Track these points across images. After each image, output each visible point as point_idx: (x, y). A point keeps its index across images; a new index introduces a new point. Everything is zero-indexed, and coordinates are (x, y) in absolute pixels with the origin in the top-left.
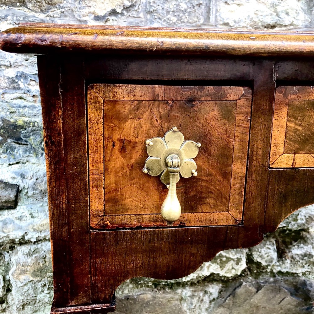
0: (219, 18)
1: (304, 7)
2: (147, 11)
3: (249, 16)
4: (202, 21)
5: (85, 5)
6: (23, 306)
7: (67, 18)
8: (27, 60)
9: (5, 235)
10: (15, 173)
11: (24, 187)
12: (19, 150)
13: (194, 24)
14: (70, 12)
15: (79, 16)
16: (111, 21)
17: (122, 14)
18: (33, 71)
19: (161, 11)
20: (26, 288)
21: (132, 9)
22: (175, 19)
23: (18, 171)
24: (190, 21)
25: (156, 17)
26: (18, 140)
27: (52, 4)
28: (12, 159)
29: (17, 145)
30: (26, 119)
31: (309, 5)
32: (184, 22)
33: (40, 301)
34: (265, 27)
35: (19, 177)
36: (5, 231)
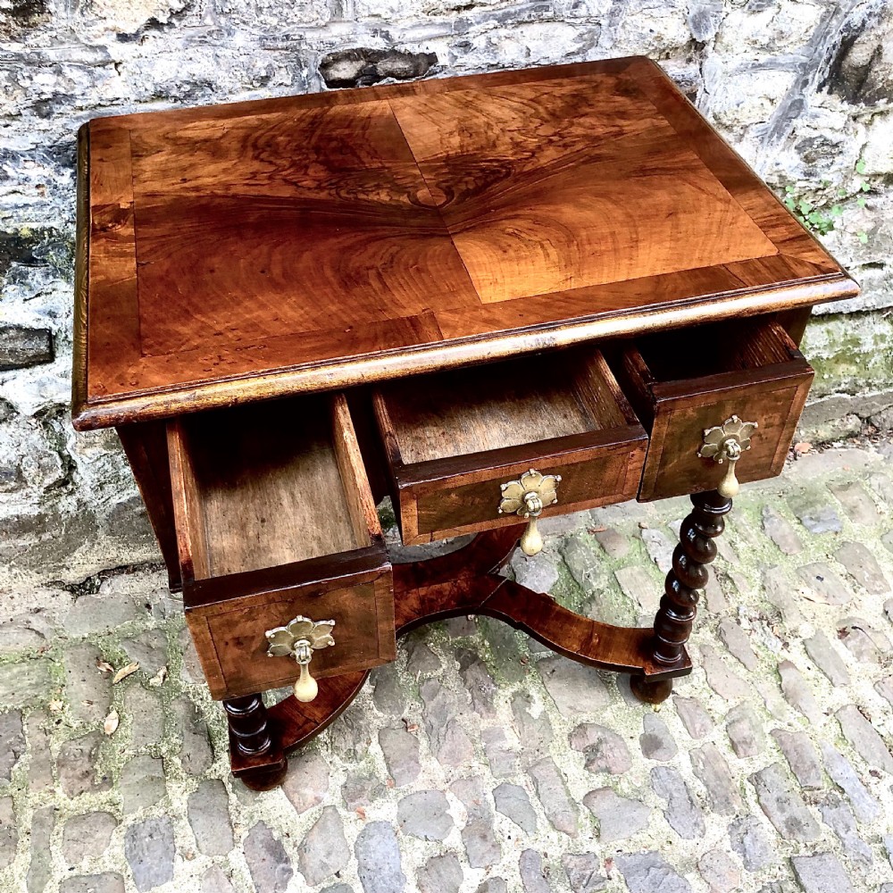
0: (360, 7)
2: (219, 11)
4: (326, 17)
5: (93, 17)
6: (101, 486)
7: (66, 46)
8: (6, 126)
9: (48, 400)
10: (39, 312)
11: (59, 330)
12: (36, 276)
13: (313, 24)
14: (68, 33)
15: (88, 38)
16: (151, 39)
17: (170, 25)
18: (25, 144)
19: (244, 10)
20: (99, 464)
21: (188, 13)
22: (274, 21)
23: (43, 307)
24: (305, 20)
25: (237, 21)
26: (30, 262)
27: (29, 26)
28: (27, 292)
29: (30, 269)
30: (34, 226)
32: (294, 23)
33: (125, 477)
34: (453, 10)
35: (48, 318)
36: (44, 394)
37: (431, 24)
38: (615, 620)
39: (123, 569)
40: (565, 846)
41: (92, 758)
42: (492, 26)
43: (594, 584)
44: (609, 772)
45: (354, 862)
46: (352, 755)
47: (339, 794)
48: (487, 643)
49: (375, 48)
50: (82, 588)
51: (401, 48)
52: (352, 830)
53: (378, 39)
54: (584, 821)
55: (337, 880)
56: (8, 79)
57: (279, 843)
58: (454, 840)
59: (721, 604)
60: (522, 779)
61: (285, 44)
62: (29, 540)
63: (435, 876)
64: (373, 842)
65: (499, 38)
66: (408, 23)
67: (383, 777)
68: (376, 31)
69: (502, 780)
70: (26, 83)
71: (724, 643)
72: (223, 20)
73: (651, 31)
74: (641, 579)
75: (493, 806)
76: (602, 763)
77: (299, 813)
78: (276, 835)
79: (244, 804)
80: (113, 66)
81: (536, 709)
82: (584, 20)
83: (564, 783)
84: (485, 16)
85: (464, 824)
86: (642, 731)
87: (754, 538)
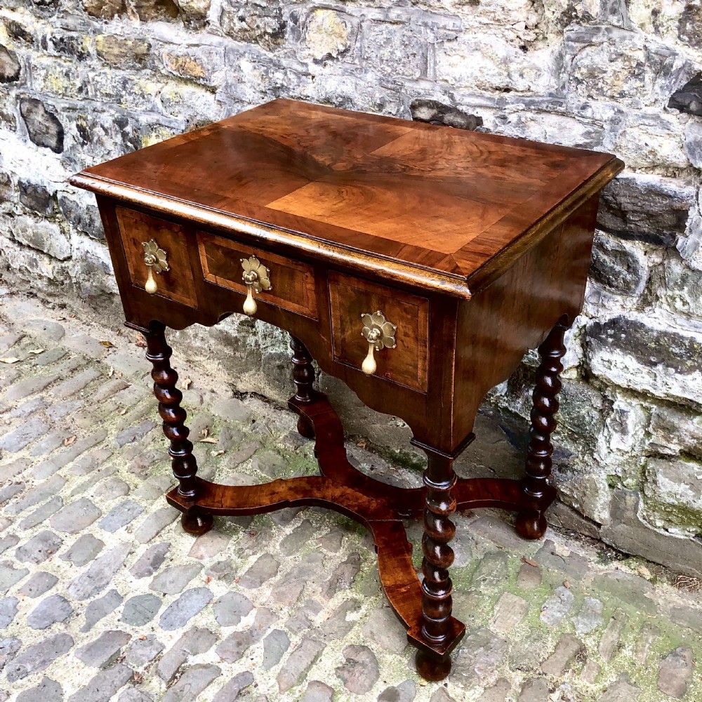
0: (438, 73)
1: (551, 66)
2: (362, 57)
3: (472, 73)
4: (418, 75)
5: (305, 46)
6: (265, 337)
7: (291, 59)
13: (410, 78)
14: (292, 53)
15: (301, 58)
16: (328, 65)
17: (338, 59)
19: (374, 59)
21: (347, 54)
22: (389, 70)
24: (406, 73)
25: (370, 65)
27: (277, 44)
31: (559, 64)
32: (399, 74)
37: (481, 96)
38: (467, 616)
39: (263, 398)
40: (270, 692)
41: (153, 462)
42: (521, 108)
43: (482, 587)
44: (345, 684)
45: (178, 596)
46: (240, 552)
47: (212, 564)
48: (375, 563)
49: (444, 103)
50: (239, 395)
51: (460, 108)
52: (195, 583)
53: (446, 98)
54: (297, 692)
55: (161, 596)
56: (264, 71)
57: (164, 559)
58: (226, 632)
59: (555, 669)
60: (295, 639)
61: (393, 86)
62: (228, 351)
63: (195, 637)
64: (195, 596)
65: (526, 118)
66: (466, 91)
67: (239, 575)
68: (446, 92)
69: (286, 630)
70: (271, 76)
71: (522, 691)
72: (364, 63)
73: (646, 145)
74: (517, 608)
75: (265, 637)
76: (346, 674)
77: (188, 556)
78: (168, 555)
79: (175, 531)
80: (310, 77)
81: (352, 616)
82: (590, 120)
83: (313, 662)
84: (517, 99)
85: (241, 630)
86: (396, 685)
87: (643, 656)
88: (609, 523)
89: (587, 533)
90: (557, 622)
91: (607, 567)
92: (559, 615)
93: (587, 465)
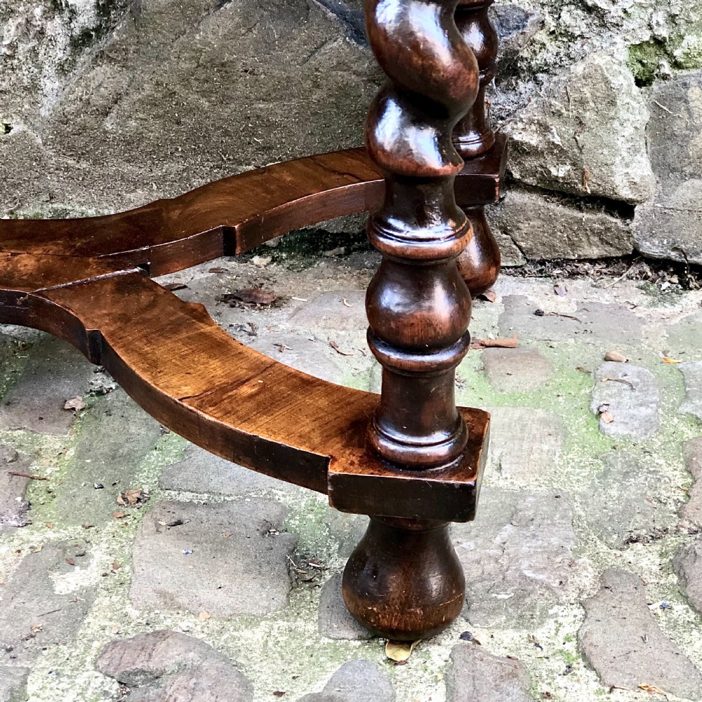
48: (71, 454)
86: (317, 688)
88: (653, 190)
89: (595, 252)
90: (649, 424)
91: (677, 308)
92: (644, 412)
93: (573, 38)
